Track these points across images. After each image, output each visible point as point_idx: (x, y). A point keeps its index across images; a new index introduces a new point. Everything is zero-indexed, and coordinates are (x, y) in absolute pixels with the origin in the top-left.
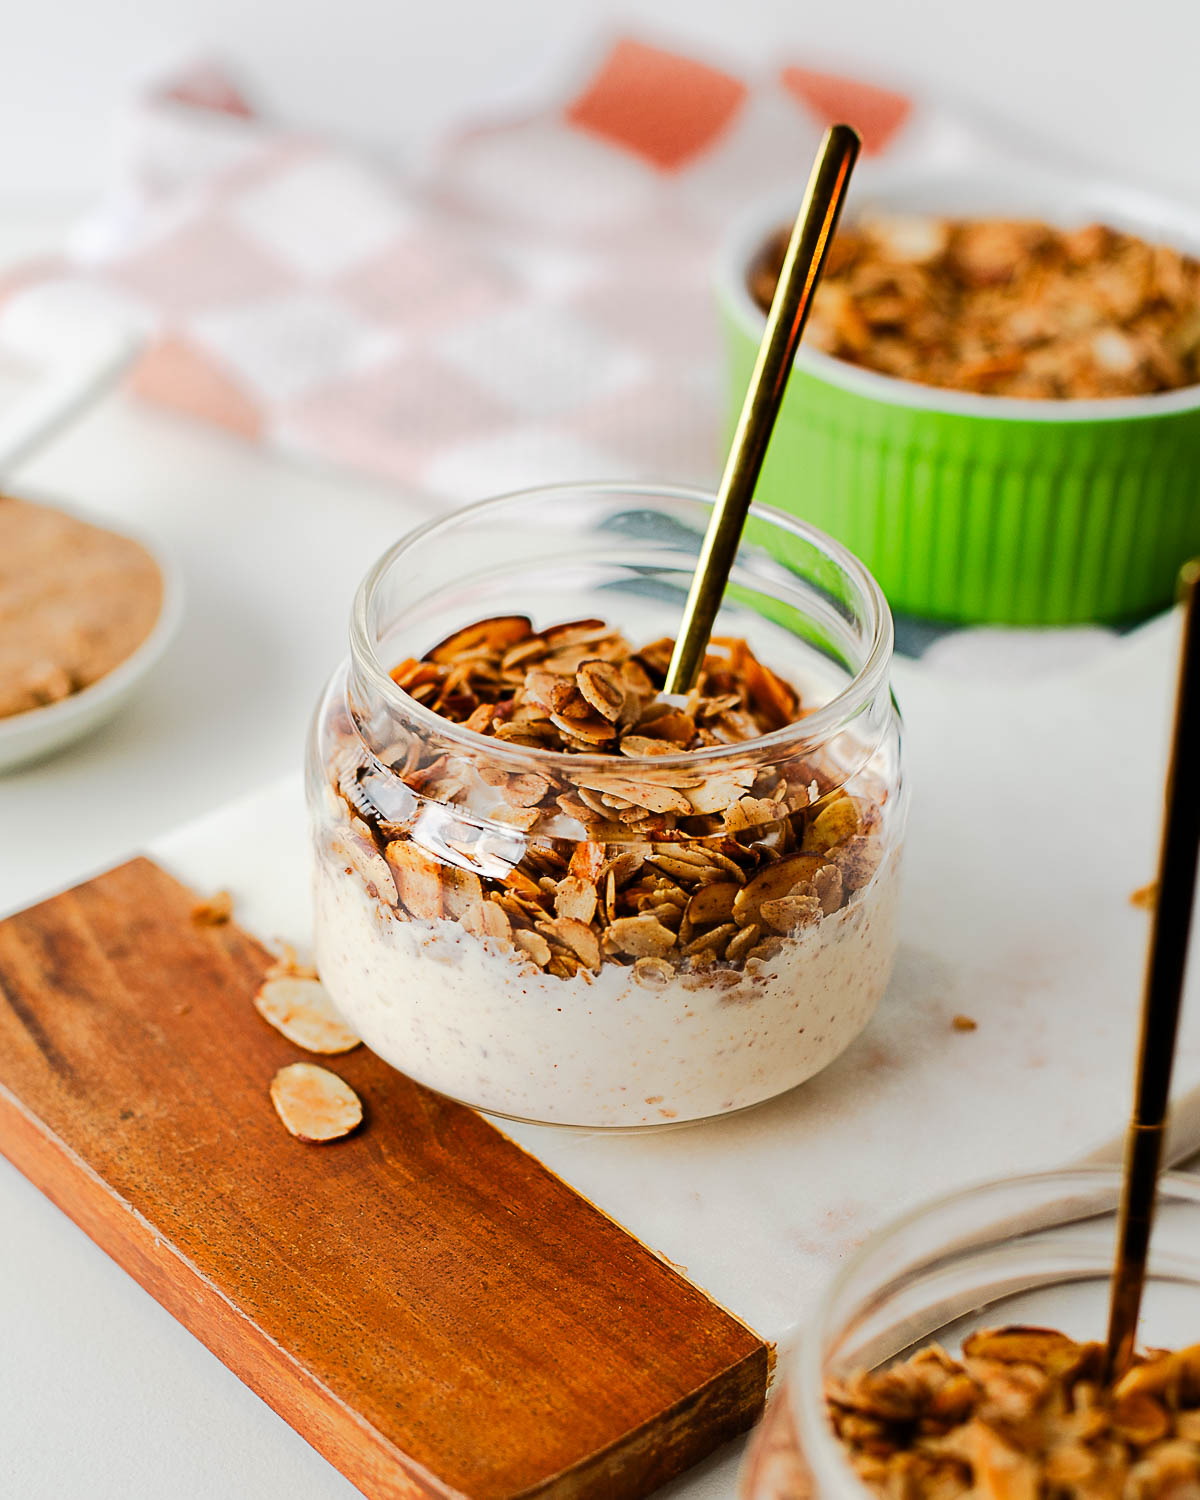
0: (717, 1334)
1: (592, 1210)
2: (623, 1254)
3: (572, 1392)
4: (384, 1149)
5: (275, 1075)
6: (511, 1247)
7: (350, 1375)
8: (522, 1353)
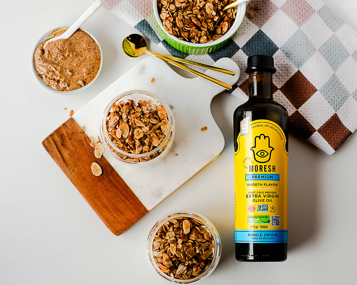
0: (142, 209)
1: (129, 188)
2: (133, 196)
3: (126, 218)
4: (105, 177)
5: (91, 164)
6: (120, 194)
7: (102, 215)
8: (121, 212)
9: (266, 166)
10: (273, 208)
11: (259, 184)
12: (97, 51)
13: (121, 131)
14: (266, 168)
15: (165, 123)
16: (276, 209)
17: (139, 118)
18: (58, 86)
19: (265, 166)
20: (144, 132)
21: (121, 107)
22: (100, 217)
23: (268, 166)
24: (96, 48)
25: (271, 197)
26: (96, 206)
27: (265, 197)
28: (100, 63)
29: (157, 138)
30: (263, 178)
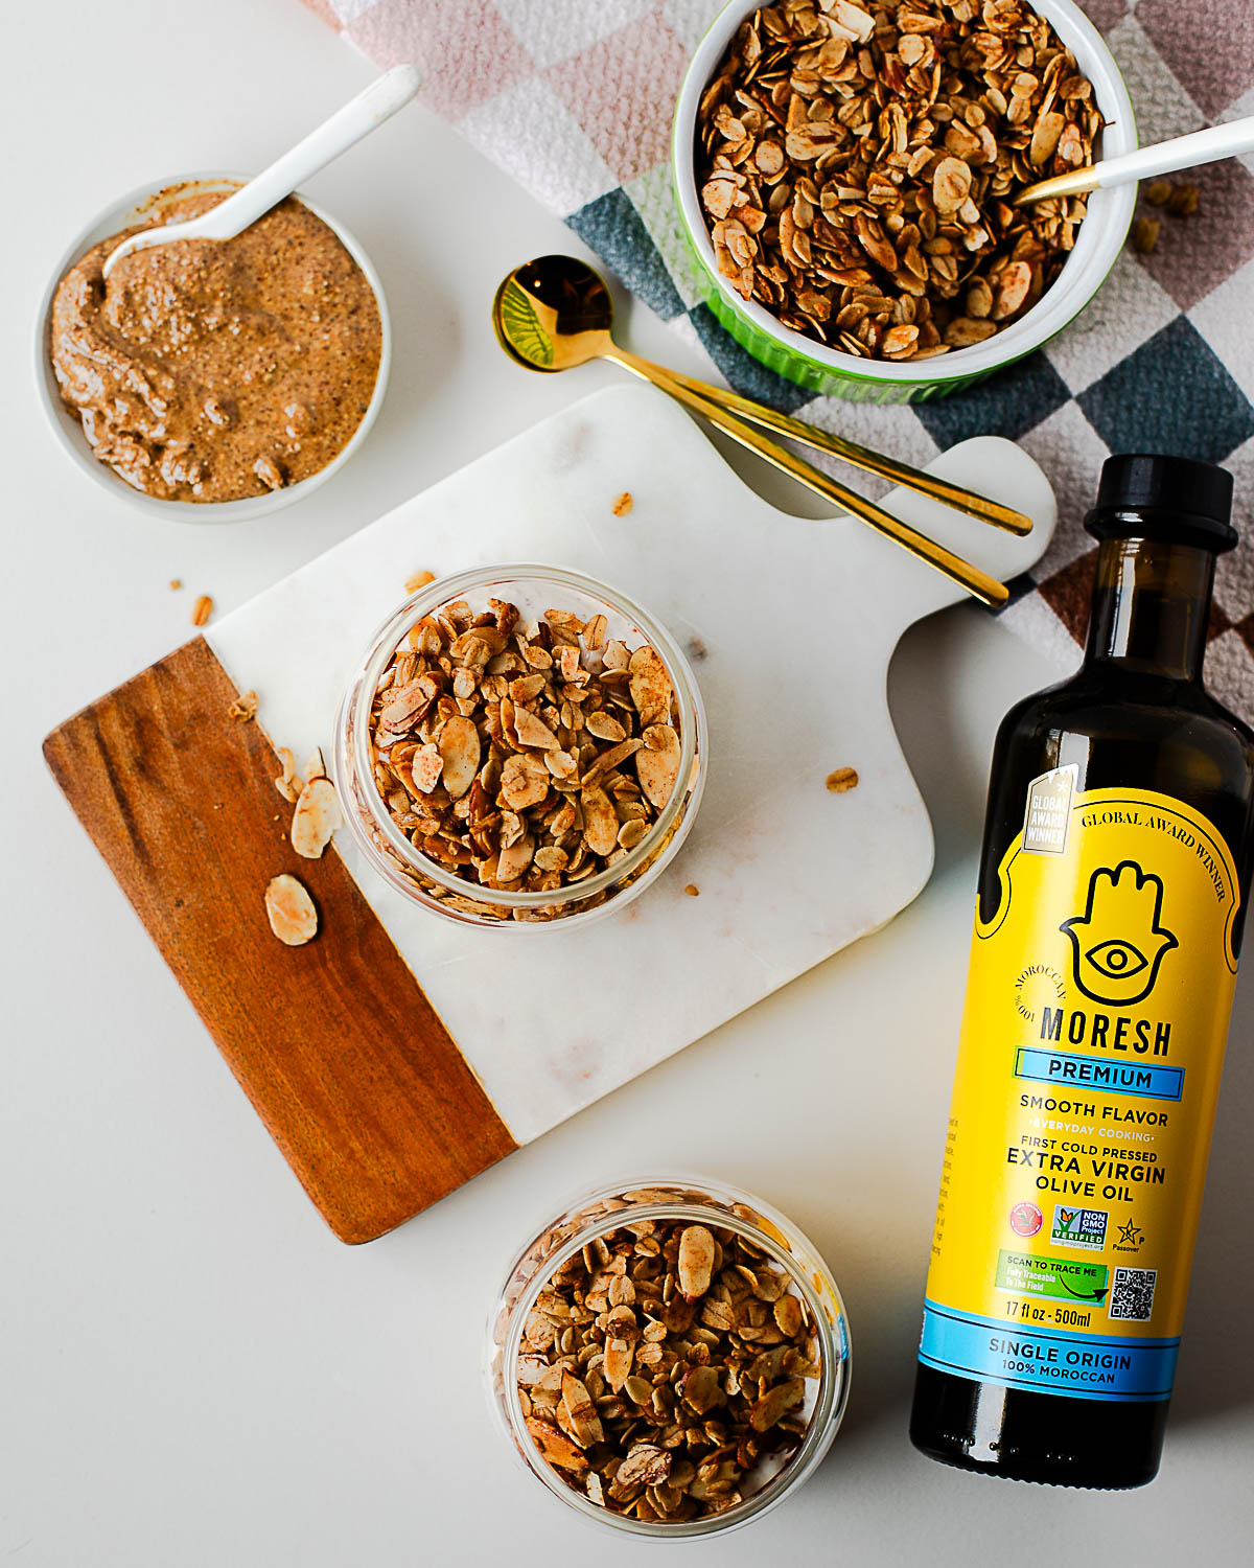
0: (492, 1135)
1: (440, 1025)
2: (453, 1064)
3: (407, 1169)
4: (327, 955)
5: (269, 884)
6: (390, 1049)
7: (289, 1140)
8: (384, 1135)
9: (1128, 1021)
10: (1128, 1232)
11: (1078, 1105)
12: (364, 323)
13: (441, 760)
14: (1124, 1033)
15: (659, 744)
16: (1142, 1239)
17: (534, 704)
18: (151, 475)
19: (1121, 1021)
20: (551, 776)
21: (454, 634)
22: (282, 1147)
23: (1134, 1023)
24: (361, 307)
25: (1128, 1175)
26: (269, 1089)
27: (1097, 1173)
28: (373, 384)
29: (612, 813)
30: (1101, 1080)
